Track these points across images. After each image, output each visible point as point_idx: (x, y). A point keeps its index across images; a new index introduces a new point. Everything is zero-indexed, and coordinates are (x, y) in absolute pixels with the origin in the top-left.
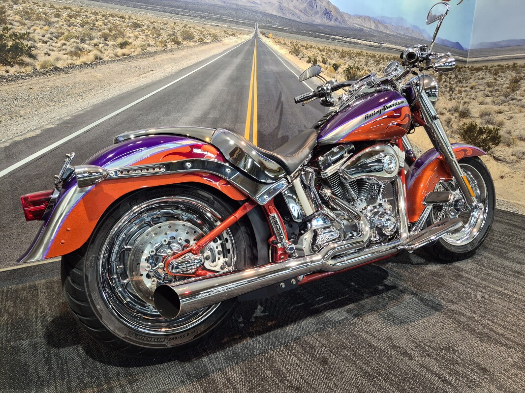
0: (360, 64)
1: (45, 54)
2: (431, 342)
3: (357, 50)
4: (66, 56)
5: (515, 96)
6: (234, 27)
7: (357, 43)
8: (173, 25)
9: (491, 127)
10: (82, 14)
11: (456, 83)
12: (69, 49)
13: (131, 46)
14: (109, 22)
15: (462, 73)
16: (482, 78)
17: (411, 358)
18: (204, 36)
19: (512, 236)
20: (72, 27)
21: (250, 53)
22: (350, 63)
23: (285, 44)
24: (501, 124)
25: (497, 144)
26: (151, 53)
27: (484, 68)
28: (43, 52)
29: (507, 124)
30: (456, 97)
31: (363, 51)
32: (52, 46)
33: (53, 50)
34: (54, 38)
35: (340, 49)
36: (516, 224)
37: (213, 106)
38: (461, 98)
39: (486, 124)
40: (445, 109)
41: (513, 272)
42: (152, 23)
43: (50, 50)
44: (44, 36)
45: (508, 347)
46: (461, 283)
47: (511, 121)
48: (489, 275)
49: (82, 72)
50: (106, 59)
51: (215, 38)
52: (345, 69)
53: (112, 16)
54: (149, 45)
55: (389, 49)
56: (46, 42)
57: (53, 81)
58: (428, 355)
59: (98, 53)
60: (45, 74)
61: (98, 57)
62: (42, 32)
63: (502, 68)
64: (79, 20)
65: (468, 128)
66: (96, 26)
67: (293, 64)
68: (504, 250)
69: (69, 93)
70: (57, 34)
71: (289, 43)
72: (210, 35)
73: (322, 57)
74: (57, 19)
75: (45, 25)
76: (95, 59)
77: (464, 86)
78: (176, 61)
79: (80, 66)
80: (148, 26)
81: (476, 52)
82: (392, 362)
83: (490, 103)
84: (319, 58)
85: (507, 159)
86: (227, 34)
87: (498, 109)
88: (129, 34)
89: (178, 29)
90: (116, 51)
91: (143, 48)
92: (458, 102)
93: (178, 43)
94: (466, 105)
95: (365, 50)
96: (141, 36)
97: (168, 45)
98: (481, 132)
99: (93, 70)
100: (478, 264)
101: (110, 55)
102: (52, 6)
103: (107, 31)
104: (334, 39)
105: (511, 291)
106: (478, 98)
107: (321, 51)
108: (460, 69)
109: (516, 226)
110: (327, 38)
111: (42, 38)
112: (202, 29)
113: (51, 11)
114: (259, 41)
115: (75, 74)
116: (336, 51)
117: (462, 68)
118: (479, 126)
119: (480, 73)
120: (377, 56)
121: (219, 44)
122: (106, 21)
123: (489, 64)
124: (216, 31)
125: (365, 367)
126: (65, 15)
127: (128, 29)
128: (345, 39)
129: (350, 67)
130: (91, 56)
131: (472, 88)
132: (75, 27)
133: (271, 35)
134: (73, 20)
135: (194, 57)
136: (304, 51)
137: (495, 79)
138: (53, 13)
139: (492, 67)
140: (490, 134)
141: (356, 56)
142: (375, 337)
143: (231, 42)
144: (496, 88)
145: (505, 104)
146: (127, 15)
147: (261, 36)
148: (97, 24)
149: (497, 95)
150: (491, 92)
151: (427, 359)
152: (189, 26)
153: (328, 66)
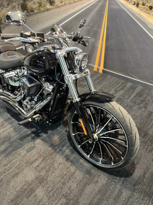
26: (76, 2)
28: (56, 2)
37: (91, 21)
50: (67, 4)
69: (60, 13)
73: (142, 2)
99: (64, 7)
153: (145, 7)
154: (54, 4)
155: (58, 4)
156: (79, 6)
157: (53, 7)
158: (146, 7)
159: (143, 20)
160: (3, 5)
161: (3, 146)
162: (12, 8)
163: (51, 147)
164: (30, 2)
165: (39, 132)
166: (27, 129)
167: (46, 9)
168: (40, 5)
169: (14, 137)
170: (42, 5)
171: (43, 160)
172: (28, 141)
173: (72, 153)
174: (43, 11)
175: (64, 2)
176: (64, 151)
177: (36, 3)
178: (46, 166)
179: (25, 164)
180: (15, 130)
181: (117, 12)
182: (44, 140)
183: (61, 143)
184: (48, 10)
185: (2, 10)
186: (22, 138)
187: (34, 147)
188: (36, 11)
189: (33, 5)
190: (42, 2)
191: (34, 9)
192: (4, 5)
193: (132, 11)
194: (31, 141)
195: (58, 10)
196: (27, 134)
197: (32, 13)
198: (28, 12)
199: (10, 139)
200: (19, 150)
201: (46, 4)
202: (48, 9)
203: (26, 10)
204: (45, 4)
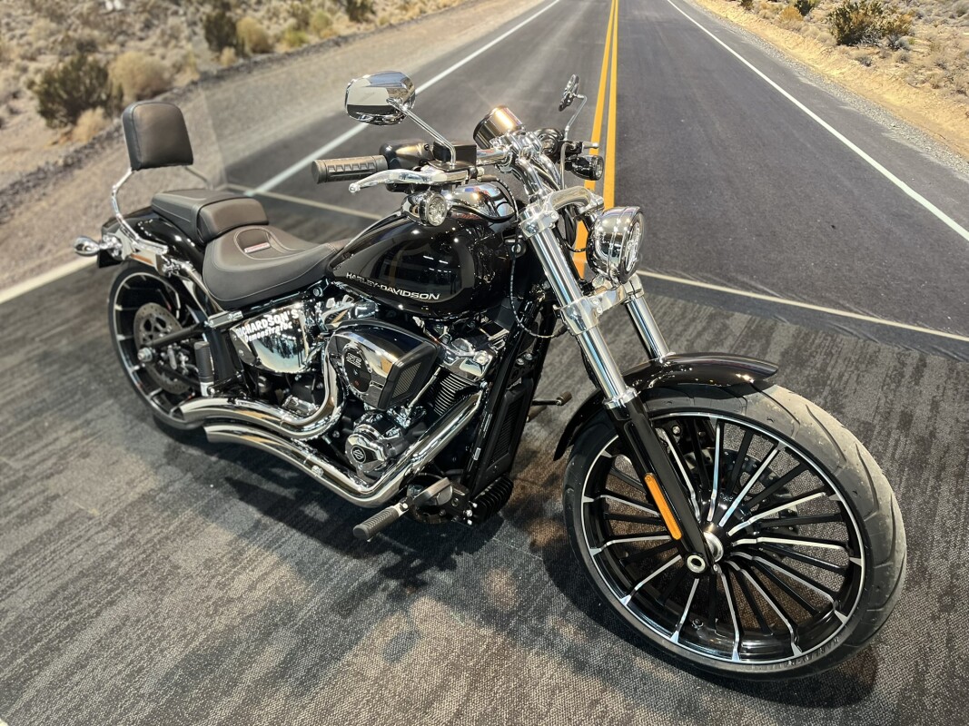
37: (547, 76)
153: (780, 6)
154: (370, 16)
155: (391, 15)
156: (488, 19)
157: (363, 26)
158: (784, 6)
159: (777, 58)
160: (124, 27)
161: (269, 650)
162: (166, 38)
163: (488, 623)
164: (250, 12)
165: (415, 568)
166: (355, 561)
167: (334, 37)
168: (303, 22)
169: (310, 605)
170: (314, 20)
171: (473, 686)
172: (377, 612)
173: (593, 636)
174: (318, 48)
175: (416, 4)
176: (555, 633)
177: (283, 15)
178: (495, 710)
179: (400, 715)
180: (302, 575)
181: (661, 34)
182: (446, 598)
183: (528, 600)
184: (340, 41)
185: (123, 52)
186: (349, 603)
187: (413, 636)
188: (281, 48)
189: (266, 23)
190: (312, 8)
191: (270, 41)
192: (130, 32)
193: (723, 23)
194: (392, 612)
195: (390, 38)
196: (365, 583)
197: (259, 57)
198: (240, 52)
199: (291, 615)
200: (348, 657)
201: (334, 19)
202: (340, 37)
203: (230, 45)
204: (328, 15)
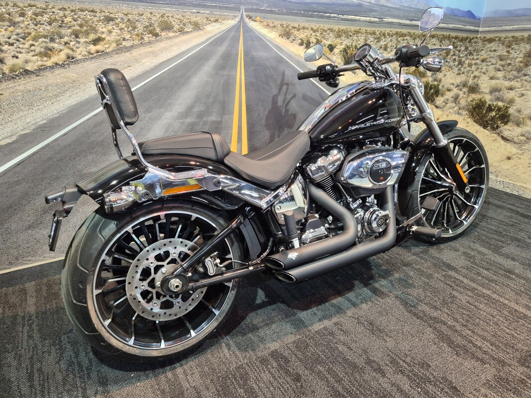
0: (359, 42)
1: (13, 57)
2: (406, 356)
3: (355, 27)
4: (36, 58)
5: (528, 71)
6: (217, 12)
7: (355, 20)
8: (149, 15)
9: (500, 104)
10: (48, 10)
11: (466, 56)
12: (38, 50)
13: (105, 41)
14: (79, 17)
15: (473, 45)
16: (495, 51)
17: (383, 375)
18: (184, 25)
19: (512, 225)
20: (39, 26)
21: (236, 40)
22: (347, 42)
23: (275, 27)
24: (511, 102)
25: (506, 123)
26: (127, 48)
27: (497, 39)
28: (10, 55)
29: (517, 102)
30: (466, 70)
31: (362, 28)
32: (19, 47)
33: (21, 53)
34: (20, 39)
35: (336, 28)
36: (519, 210)
37: (197, 100)
38: (471, 72)
39: (495, 101)
40: (453, 84)
41: (505, 270)
42: (126, 15)
43: (17, 52)
44: (9, 38)
45: (483, 362)
46: (449, 285)
47: (522, 98)
48: (479, 274)
49: (54, 74)
50: (79, 57)
51: (197, 27)
52: (341, 49)
53: (82, 10)
54: (124, 39)
55: (391, 24)
56: (12, 45)
57: (24, 84)
58: (401, 371)
59: (70, 52)
60: (15, 78)
61: (71, 56)
62: (7, 34)
63: (516, 40)
64: (46, 18)
65: (477, 104)
66: (65, 22)
67: (284, 48)
68: (500, 243)
69: (42, 96)
70: (23, 35)
71: (279, 26)
72: (190, 23)
73: (316, 38)
74: (22, 18)
75: (9, 26)
76: (67, 59)
77: (475, 58)
78: (155, 54)
79: (52, 67)
80: (122, 19)
81: (490, 21)
82: (364, 380)
83: (502, 78)
84: (313, 40)
85: (516, 139)
86: (210, 21)
87: (509, 85)
88: (102, 28)
89: (155, 19)
90: (89, 48)
91: (118, 43)
92: (467, 76)
93: (156, 35)
94: (475, 80)
95: (364, 27)
96: (115, 31)
97: (145, 38)
98: (490, 109)
99: (66, 70)
100: (470, 261)
101: (83, 53)
102: (15, 4)
103: (78, 28)
104: (329, 17)
105: (498, 295)
106: (488, 72)
107: (315, 31)
108: (471, 40)
109: (518, 213)
110: (322, 17)
111: (8, 40)
112: (182, 18)
113: (15, 10)
114: (245, 25)
115: (47, 76)
116: (331, 30)
117: (473, 38)
118: (488, 103)
119: (492, 44)
120: (378, 33)
121: (200, 32)
122: (76, 16)
123: (503, 35)
124: (198, 19)
125: (336, 385)
126: (30, 13)
127: (100, 23)
128: (341, 16)
129: (348, 47)
130: (63, 56)
131: (483, 61)
132: (42, 26)
133: (258, 18)
134: (39, 18)
135: (174, 48)
136: (296, 32)
137: (508, 52)
138: (17, 12)
139: (505, 38)
140: (499, 112)
141: (354, 34)
142: (351, 350)
143: (214, 30)
144: (508, 62)
145: (517, 80)
146: (98, 8)
147: (247, 20)
148: (66, 20)
149: (509, 70)
150: (503, 66)
151: (400, 376)
152: (166, 15)
181: (268, 66)
